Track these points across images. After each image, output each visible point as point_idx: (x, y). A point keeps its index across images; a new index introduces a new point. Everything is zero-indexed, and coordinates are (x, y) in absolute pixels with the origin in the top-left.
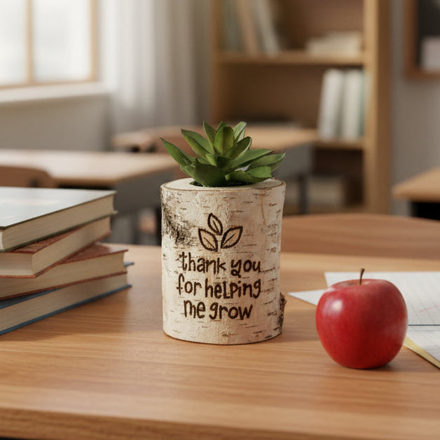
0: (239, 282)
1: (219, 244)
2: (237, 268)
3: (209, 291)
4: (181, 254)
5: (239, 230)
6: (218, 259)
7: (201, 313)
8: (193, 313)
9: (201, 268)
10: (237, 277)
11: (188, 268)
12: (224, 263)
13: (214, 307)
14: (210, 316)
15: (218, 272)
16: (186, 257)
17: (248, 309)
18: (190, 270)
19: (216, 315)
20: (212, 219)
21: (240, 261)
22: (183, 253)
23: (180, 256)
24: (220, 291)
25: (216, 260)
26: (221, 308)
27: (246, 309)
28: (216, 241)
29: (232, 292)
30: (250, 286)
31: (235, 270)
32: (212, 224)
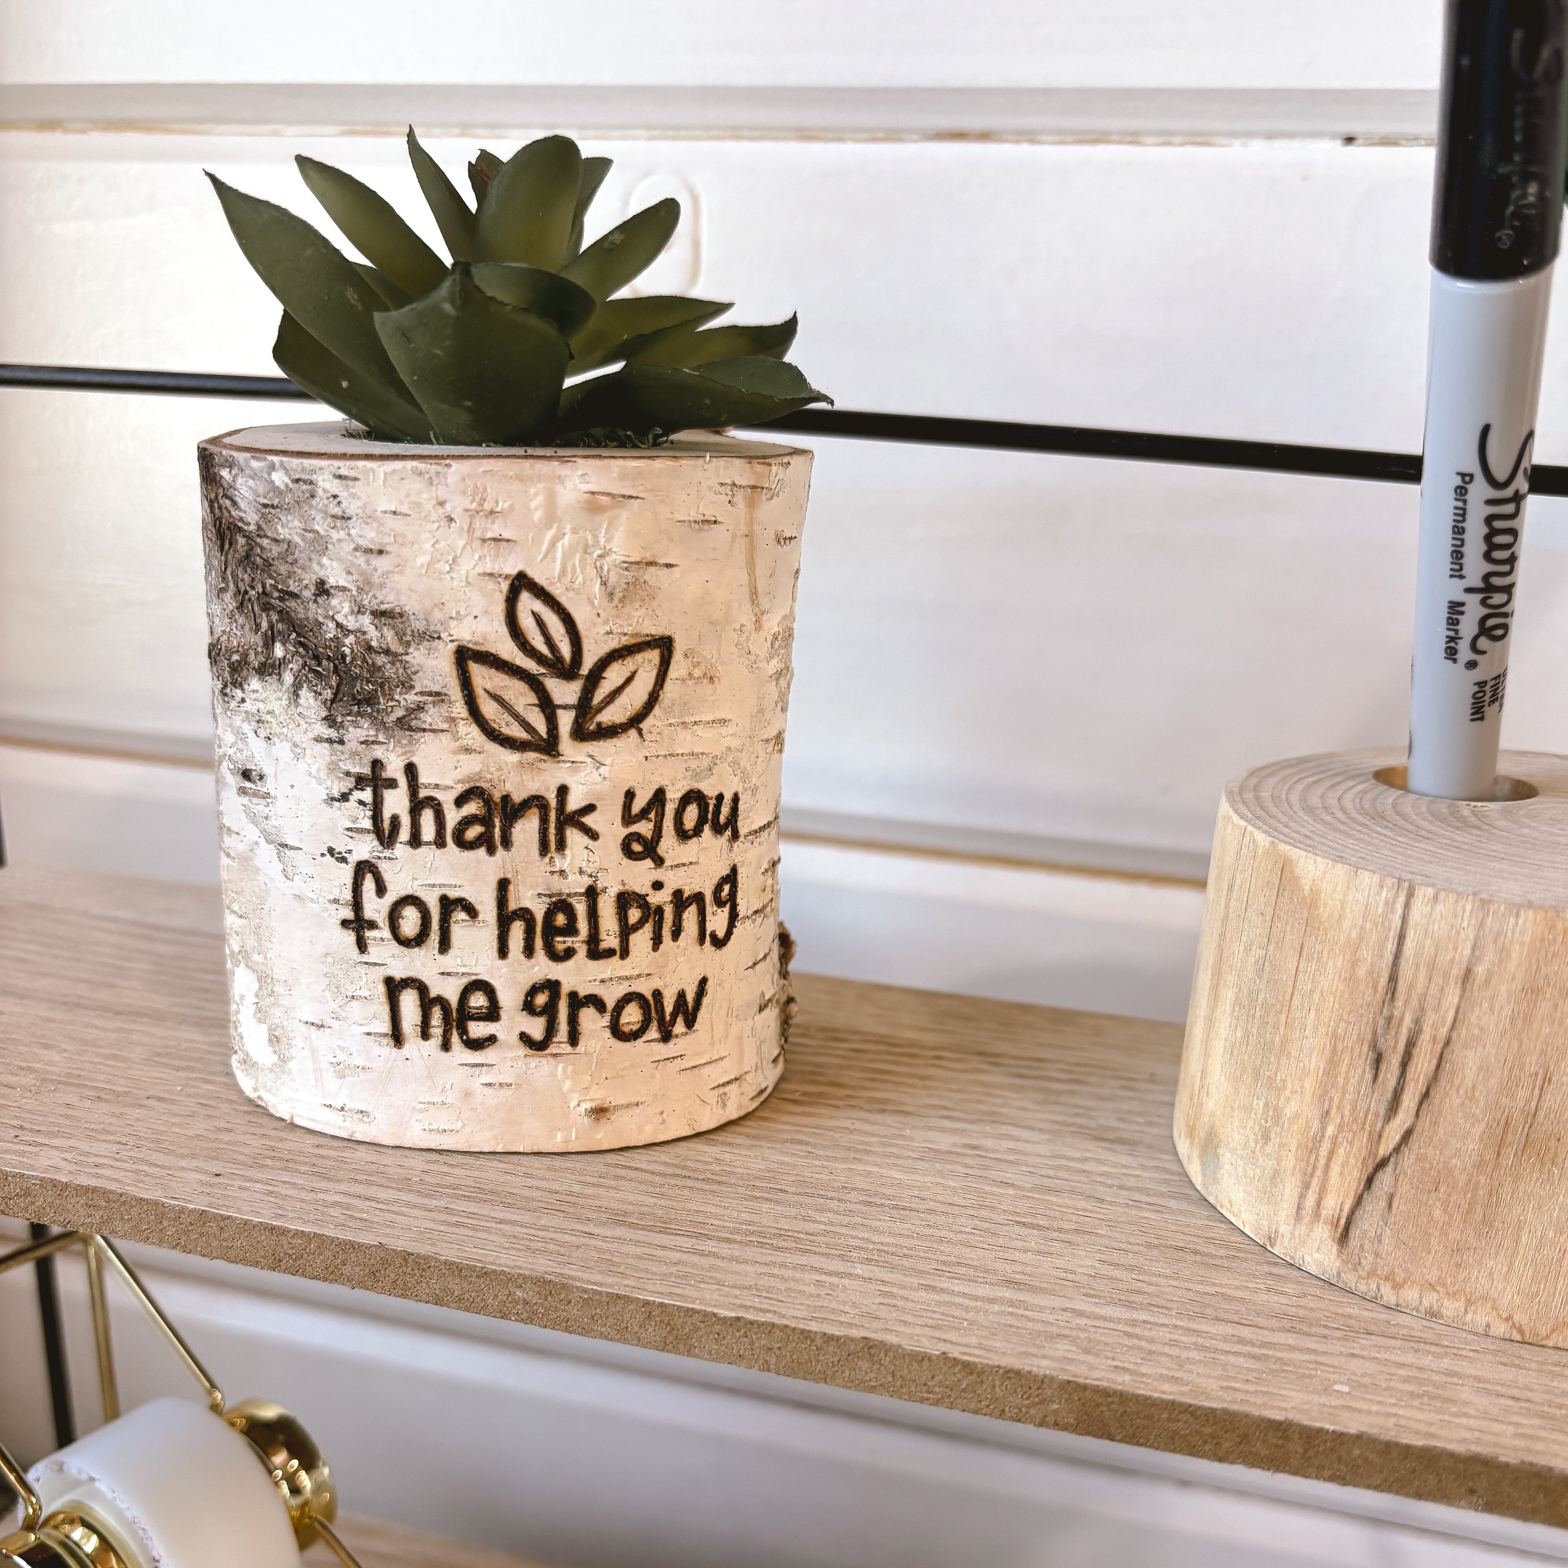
0: (658, 886)
1: (566, 720)
2: (645, 828)
3: (517, 930)
4: (366, 770)
5: (654, 656)
6: (563, 791)
7: (477, 1030)
8: (437, 1031)
9: (473, 832)
10: (648, 863)
11: (404, 834)
12: (590, 808)
13: (541, 999)
14: (524, 1038)
15: (561, 845)
16: (392, 784)
17: (690, 997)
18: (415, 841)
19: (551, 1030)
20: (527, 603)
21: (659, 797)
22: (377, 764)
23: (360, 782)
24: (571, 929)
25: (552, 798)
26: (577, 1002)
27: (681, 995)
28: (547, 706)
29: (626, 931)
30: (698, 898)
31: (637, 837)
32: (527, 623)
